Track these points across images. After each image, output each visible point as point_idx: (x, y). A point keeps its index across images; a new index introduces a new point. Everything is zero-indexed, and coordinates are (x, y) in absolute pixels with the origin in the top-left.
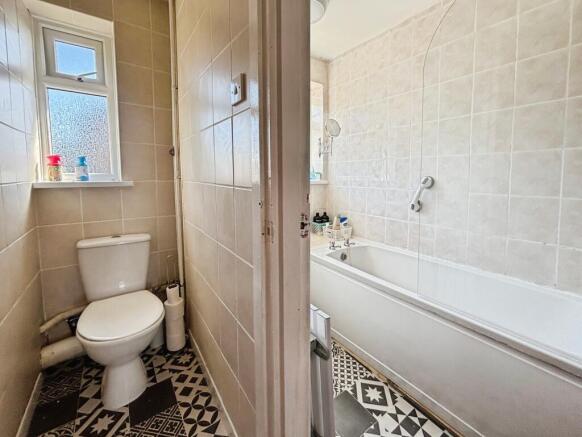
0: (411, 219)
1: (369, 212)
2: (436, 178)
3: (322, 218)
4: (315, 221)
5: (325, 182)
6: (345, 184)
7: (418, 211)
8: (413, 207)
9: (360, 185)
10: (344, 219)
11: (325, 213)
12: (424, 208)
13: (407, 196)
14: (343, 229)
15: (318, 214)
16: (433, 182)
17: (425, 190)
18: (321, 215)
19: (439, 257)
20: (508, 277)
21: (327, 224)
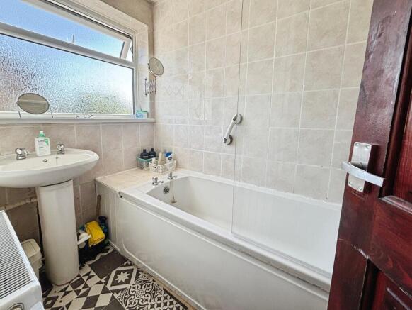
0: (224, 151)
1: (190, 147)
2: (244, 115)
3: (149, 154)
4: (142, 157)
5: (152, 120)
6: (170, 121)
7: (230, 144)
8: (225, 140)
9: (183, 123)
10: (170, 154)
11: (152, 150)
12: (234, 141)
13: (221, 132)
14: (168, 162)
15: (145, 151)
16: (242, 118)
17: (235, 126)
18: (148, 151)
19: (245, 182)
20: (295, 195)
21: (154, 159)
